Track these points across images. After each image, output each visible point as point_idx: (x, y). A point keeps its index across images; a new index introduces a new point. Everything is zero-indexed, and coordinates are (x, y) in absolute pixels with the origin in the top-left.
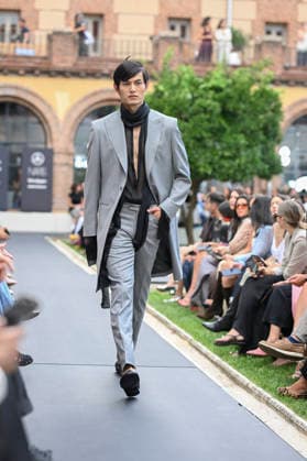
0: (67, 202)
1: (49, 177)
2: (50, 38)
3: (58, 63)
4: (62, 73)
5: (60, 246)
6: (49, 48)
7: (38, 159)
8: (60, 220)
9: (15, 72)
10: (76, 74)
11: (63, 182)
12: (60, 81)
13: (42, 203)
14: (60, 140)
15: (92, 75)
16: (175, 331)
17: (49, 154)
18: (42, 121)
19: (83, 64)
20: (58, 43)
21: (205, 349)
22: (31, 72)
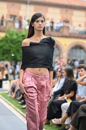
16: (10, 105)
21: (18, 110)
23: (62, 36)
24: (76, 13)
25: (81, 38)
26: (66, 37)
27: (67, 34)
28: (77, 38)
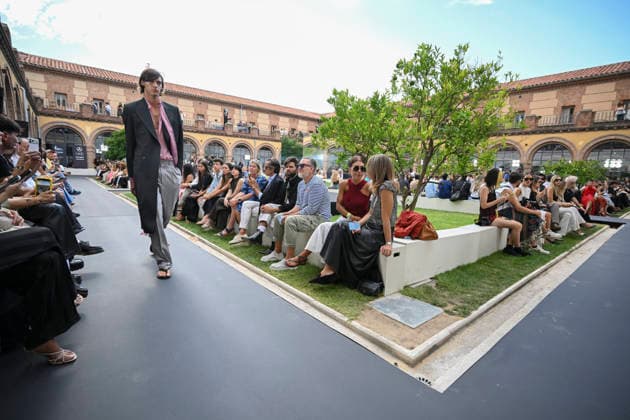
0: (93, 165)
1: (85, 156)
2: (81, 106)
3: (85, 115)
4: (88, 119)
5: (91, 180)
6: (81, 109)
7: (79, 149)
8: (91, 171)
9: (66, 117)
10: (94, 120)
11: (91, 158)
12: (86, 122)
13: (84, 165)
14: (89, 143)
15: (99, 121)
17: (84, 148)
18: (80, 136)
19: (96, 117)
20: (84, 108)
22: (73, 118)
23: (197, 132)
24: (211, 106)
25: (218, 134)
26: (202, 132)
27: (203, 129)
28: (214, 133)
